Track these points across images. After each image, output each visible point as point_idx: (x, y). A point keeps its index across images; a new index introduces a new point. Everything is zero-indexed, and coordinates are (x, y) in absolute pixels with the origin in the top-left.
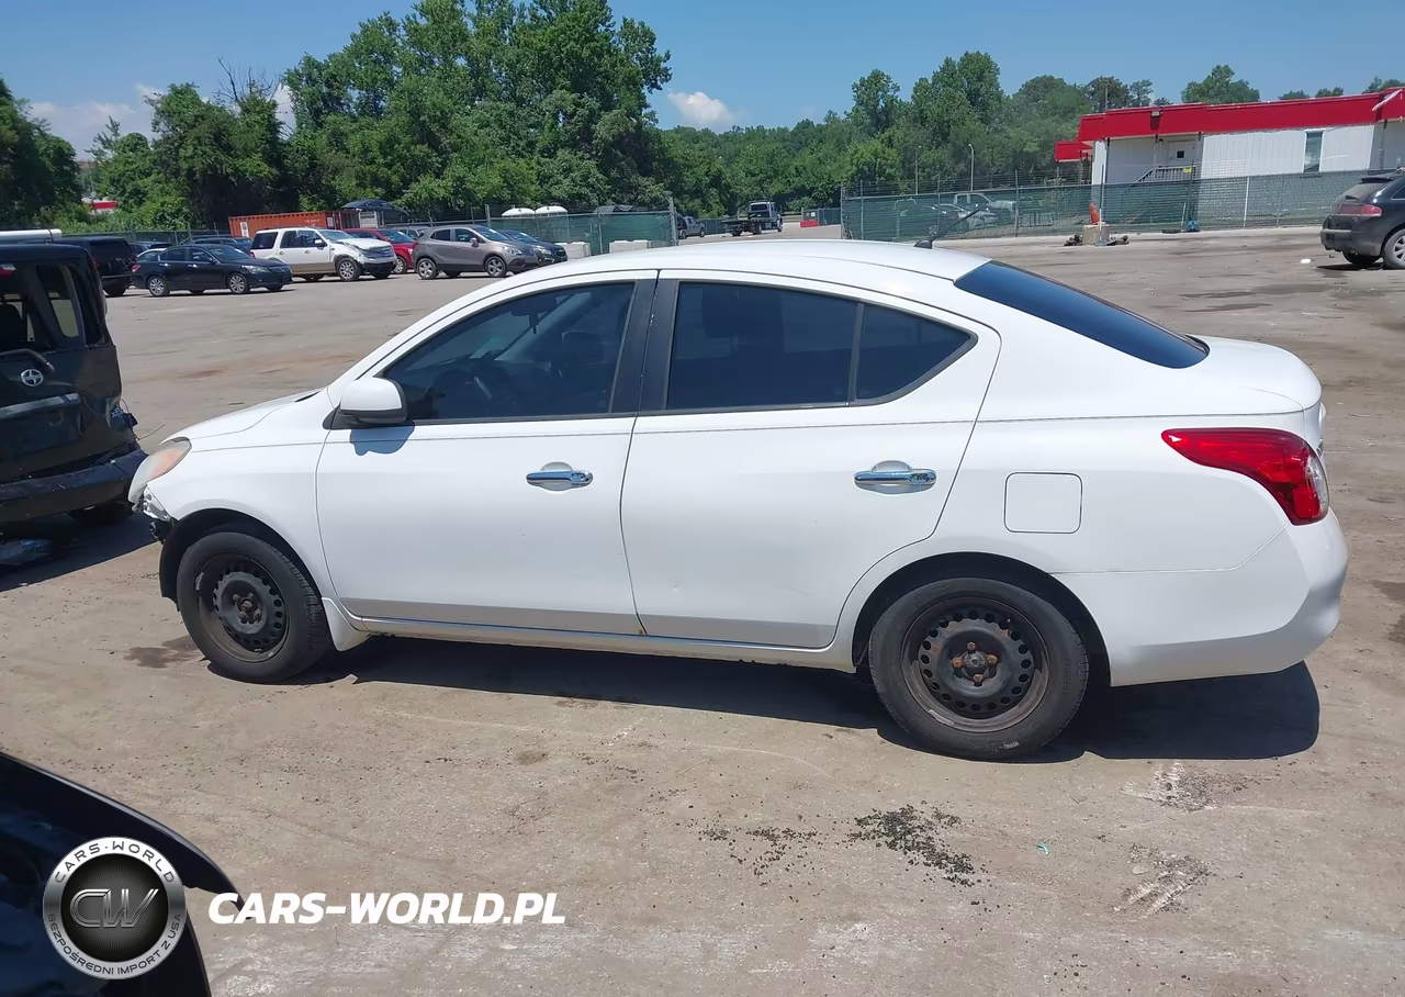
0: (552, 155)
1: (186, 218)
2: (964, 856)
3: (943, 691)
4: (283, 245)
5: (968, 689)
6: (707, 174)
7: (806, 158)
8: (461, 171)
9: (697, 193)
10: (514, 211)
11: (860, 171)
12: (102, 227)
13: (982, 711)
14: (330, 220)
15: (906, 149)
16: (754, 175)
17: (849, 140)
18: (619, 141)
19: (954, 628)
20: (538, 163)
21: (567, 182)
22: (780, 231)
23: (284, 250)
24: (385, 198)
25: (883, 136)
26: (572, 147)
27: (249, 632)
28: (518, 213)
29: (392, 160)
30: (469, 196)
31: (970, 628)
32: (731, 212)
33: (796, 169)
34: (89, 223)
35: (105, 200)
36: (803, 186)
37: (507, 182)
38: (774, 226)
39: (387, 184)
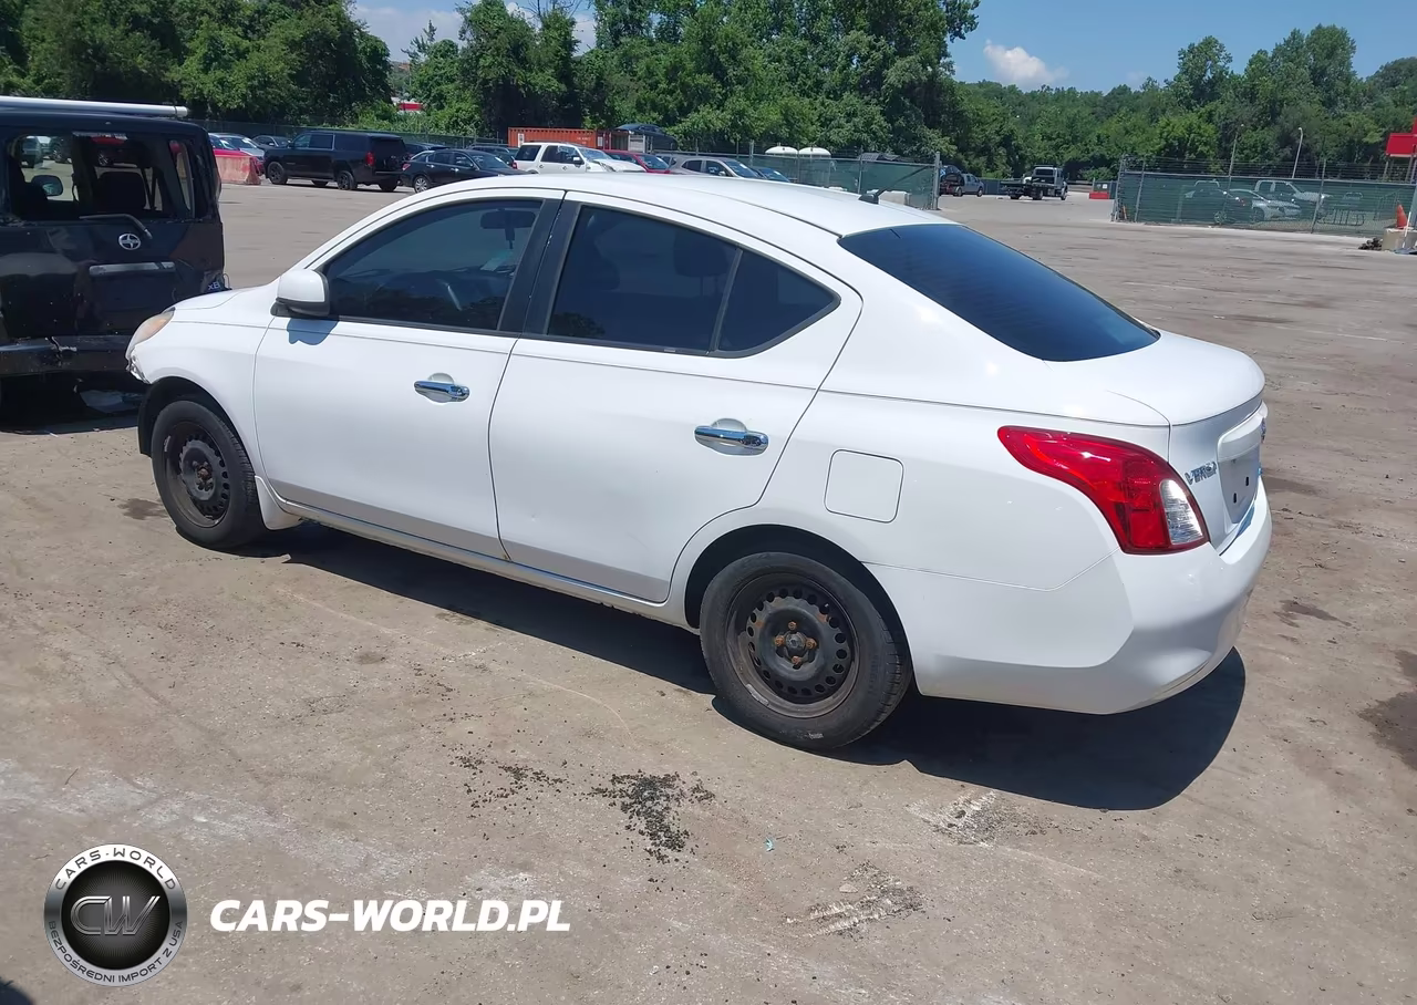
0: (838, 97)
1: (476, 125)
2: (686, 833)
3: (764, 668)
4: (544, 159)
5: (784, 667)
6: (997, 133)
7: (1113, 126)
8: (742, 103)
9: (984, 151)
10: (778, 150)
11: (1169, 145)
12: (399, 127)
13: (797, 695)
14: (600, 140)
15: (1226, 127)
16: (1050, 139)
17: (1164, 111)
18: (908, 89)
19: (779, 604)
20: (823, 104)
21: (849, 126)
22: (1063, 199)
23: (543, 163)
24: (660, 124)
25: (1203, 110)
26: (861, 91)
27: (202, 498)
28: (782, 152)
29: (675, 87)
30: (746, 131)
31: (791, 607)
32: (1018, 175)
33: (1099, 137)
34: (392, 122)
35: (412, 102)
36: (1102, 156)
37: (787, 121)
38: (1057, 193)
39: (664, 110)
